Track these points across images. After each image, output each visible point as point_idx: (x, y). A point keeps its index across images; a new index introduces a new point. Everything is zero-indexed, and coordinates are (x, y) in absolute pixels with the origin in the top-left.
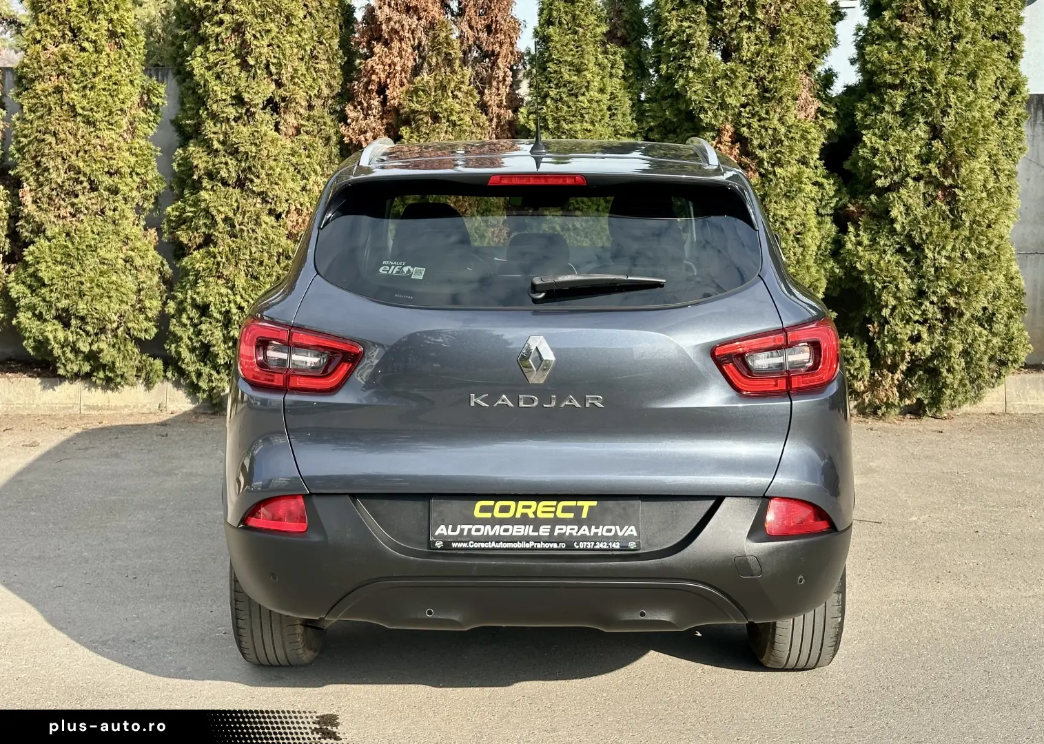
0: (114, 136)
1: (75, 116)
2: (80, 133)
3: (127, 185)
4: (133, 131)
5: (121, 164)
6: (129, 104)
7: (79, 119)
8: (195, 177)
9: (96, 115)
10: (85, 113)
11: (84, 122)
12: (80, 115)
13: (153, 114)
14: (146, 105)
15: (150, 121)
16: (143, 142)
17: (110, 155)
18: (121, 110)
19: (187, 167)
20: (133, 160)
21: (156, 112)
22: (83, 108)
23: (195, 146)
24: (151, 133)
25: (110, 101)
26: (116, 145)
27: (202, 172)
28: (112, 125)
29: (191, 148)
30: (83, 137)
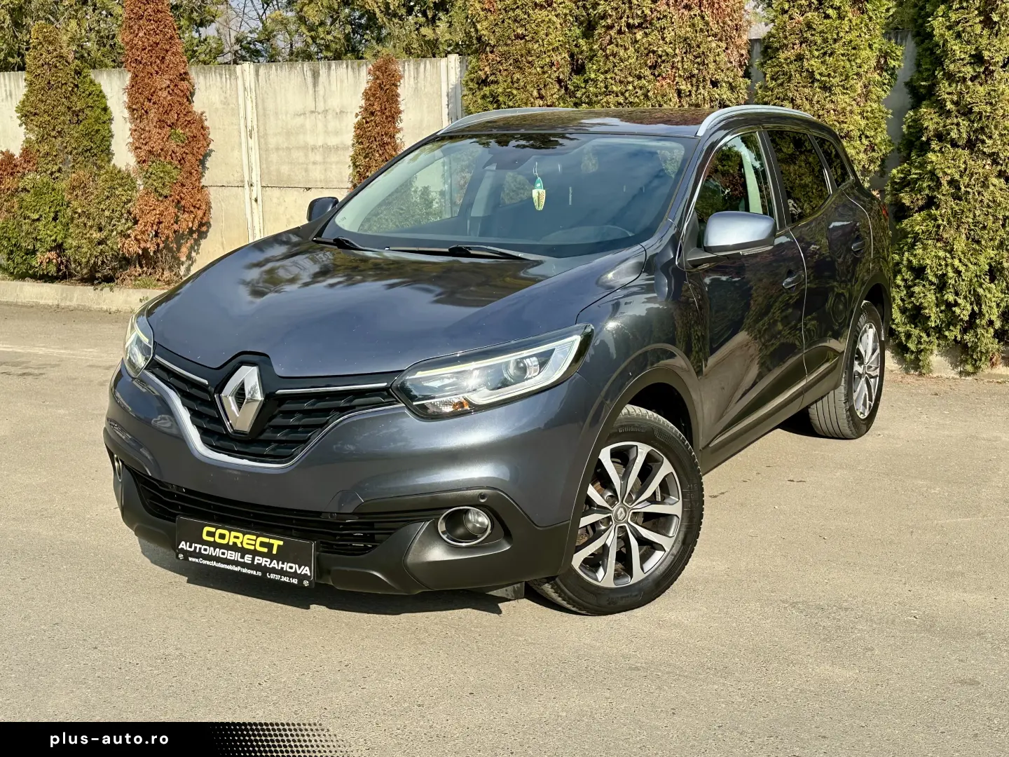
0: (847, 100)
1: (813, 82)
2: (816, 99)
3: (855, 148)
4: (866, 96)
5: (852, 127)
6: (866, 67)
7: (816, 84)
8: (924, 139)
9: (833, 80)
10: (823, 79)
11: (820, 88)
12: (818, 80)
13: (888, 77)
14: (882, 69)
15: (884, 84)
16: (875, 106)
17: (842, 119)
18: (857, 74)
19: (917, 128)
20: (863, 122)
21: (891, 75)
22: (821, 74)
23: (927, 108)
24: (884, 96)
25: (848, 65)
26: (848, 108)
27: (932, 133)
28: (847, 89)
29: (923, 110)
30: (818, 102)
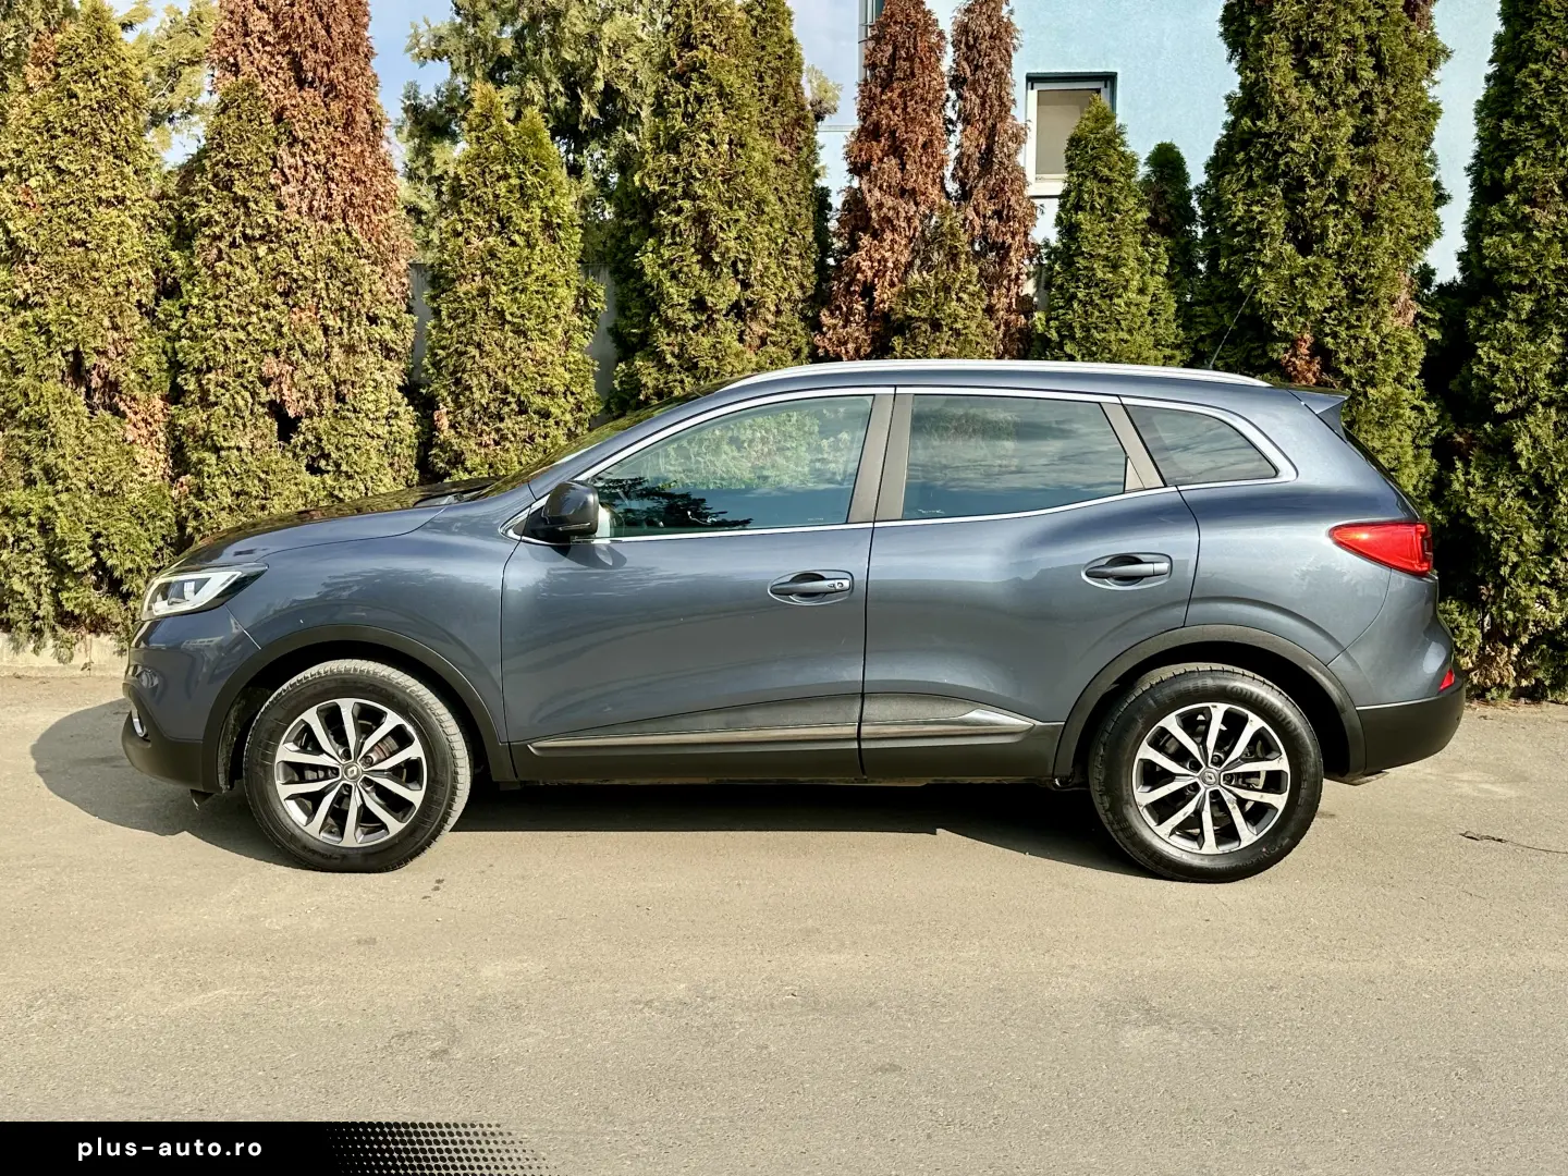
0: (547, 348)
1: (503, 324)
2: (508, 345)
3: (560, 407)
4: (567, 344)
5: (556, 382)
6: (564, 309)
7: (507, 327)
8: (641, 397)
9: (528, 323)
10: (516, 320)
11: (512, 331)
12: (509, 322)
13: (589, 321)
14: (581, 311)
15: (585, 329)
16: (579, 356)
17: (543, 371)
18: (556, 317)
19: (633, 383)
20: (567, 376)
21: (593, 318)
22: (512, 314)
23: (643, 360)
24: (586, 343)
25: (543, 303)
26: (550, 358)
27: (651, 391)
28: (545, 334)
29: (638, 363)
30: (511, 349)
